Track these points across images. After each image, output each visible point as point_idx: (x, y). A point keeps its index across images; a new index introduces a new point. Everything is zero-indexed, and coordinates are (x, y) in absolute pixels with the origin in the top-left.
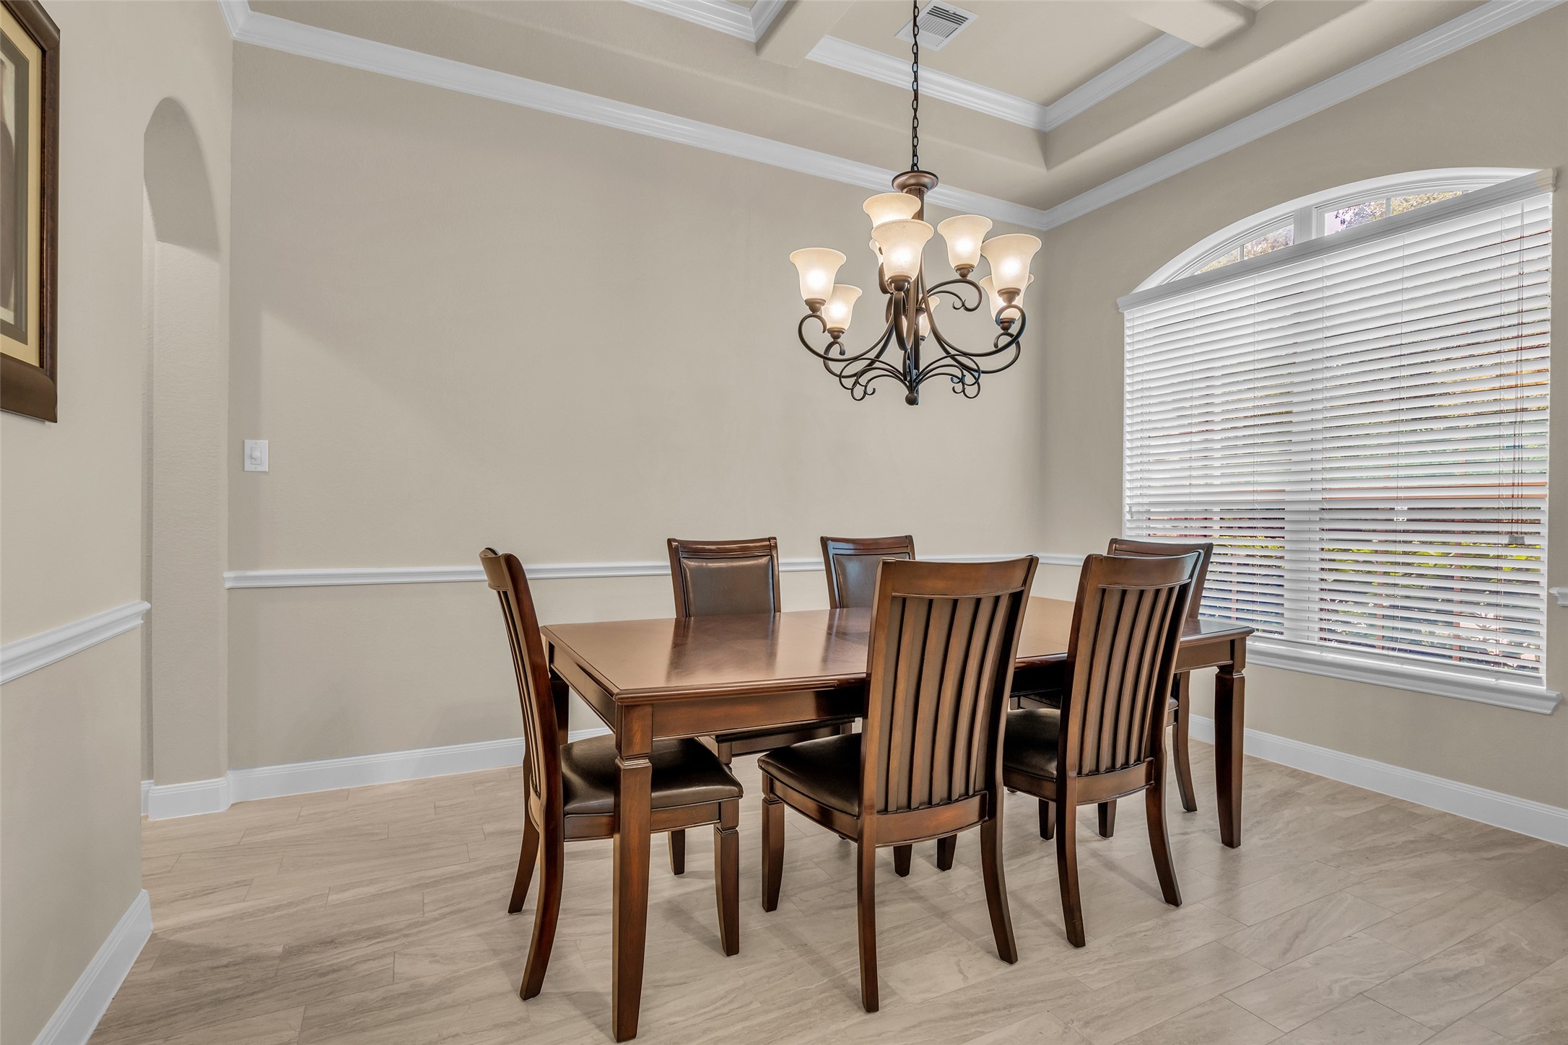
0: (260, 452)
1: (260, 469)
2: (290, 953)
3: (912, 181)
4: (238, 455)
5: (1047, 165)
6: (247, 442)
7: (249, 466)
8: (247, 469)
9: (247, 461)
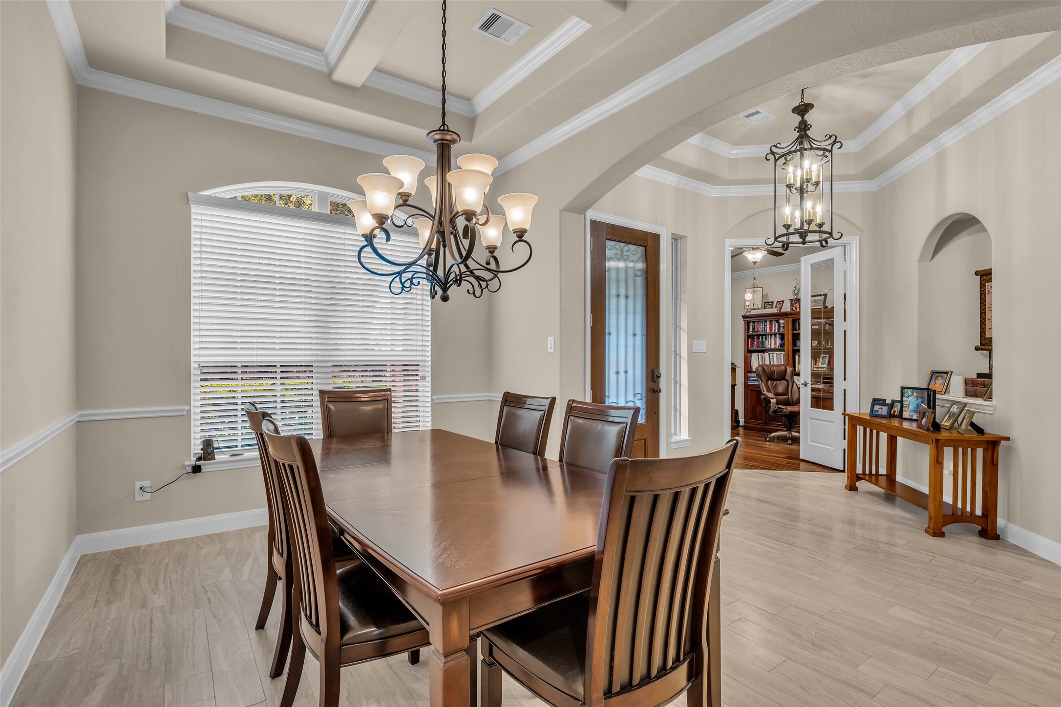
3: (440, 136)
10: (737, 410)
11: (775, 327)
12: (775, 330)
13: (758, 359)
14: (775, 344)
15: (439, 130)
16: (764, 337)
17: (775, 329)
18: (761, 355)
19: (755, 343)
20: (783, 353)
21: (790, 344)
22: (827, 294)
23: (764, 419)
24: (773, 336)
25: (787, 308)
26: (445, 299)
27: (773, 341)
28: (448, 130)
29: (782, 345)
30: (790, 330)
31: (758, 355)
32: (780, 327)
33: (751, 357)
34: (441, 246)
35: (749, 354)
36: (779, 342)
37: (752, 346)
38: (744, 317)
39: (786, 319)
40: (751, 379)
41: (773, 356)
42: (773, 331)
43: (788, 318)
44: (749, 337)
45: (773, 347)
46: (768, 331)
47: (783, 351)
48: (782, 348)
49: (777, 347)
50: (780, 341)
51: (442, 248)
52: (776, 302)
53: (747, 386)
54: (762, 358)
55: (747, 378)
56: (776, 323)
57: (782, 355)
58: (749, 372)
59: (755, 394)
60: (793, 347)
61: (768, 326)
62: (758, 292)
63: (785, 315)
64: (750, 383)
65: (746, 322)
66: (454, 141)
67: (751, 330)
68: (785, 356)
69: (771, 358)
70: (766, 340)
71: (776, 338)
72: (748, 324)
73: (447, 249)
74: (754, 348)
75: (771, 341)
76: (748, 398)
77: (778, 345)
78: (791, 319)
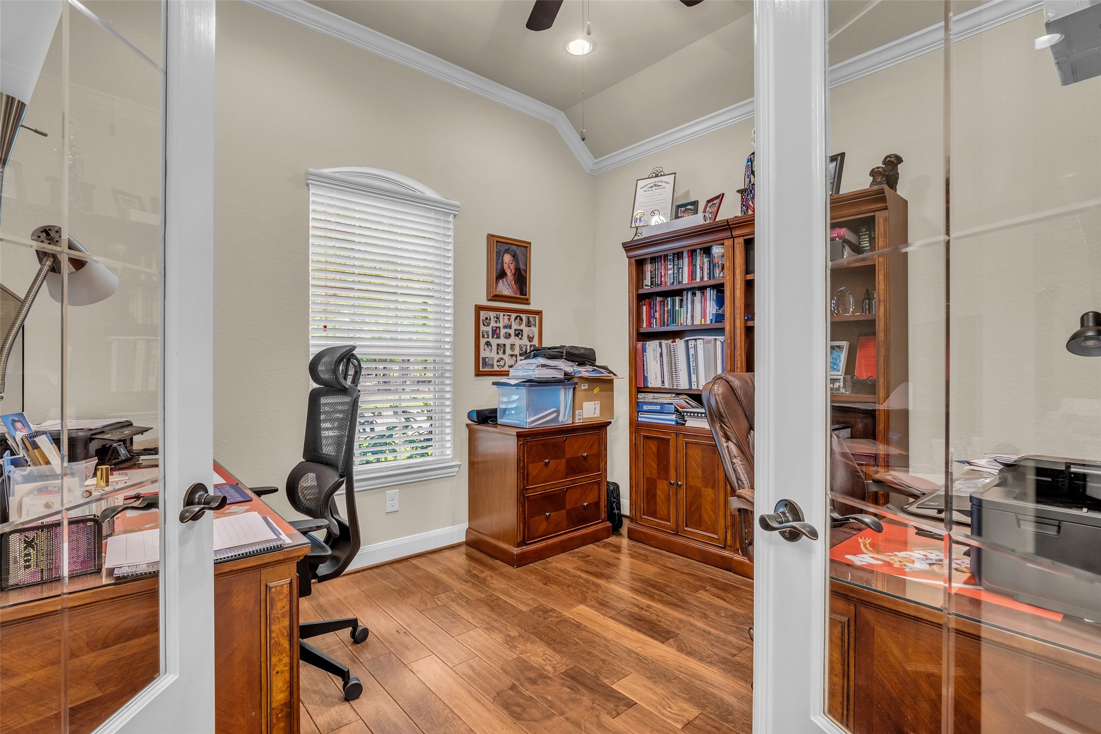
10: (616, 486)
11: (702, 269)
12: (702, 278)
13: (661, 355)
14: (704, 315)
16: (677, 299)
17: (702, 276)
18: (668, 347)
19: (657, 315)
20: (721, 338)
21: (738, 311)
22: (843, 155)
23: (673, 517)
24: (698, 294)
25: (730, 210)
27: (698, 306)
29: (720, 318)
30: (738, 272)
31: (661, 346)
32: (714, 266)
33: (644, 350)
35: (640, 345)
36: (711, 308)
37: (650, 324)
38: (629, 247)
39: (728, 243)
40: (645, 408)
41: (695, 347)
42: (698, 280)
43: (733, 237)
44: (642, 298)
45: (697, 322)
46: (685, 281)
47: (721, 331)
48: (718, 325)
49: (708, 322)
50: (715, 307)
52: (705, 202)
53: (636, 427)
54: (670, 352)
55: (636, 407)
56: (706, 260)
57: (718, 343)
58: (640, 390)
59: (653, 446)
60: (746, 321)
61: (686, 269)
62: (663, 184)
63: (728, 227)
64: (643, 418)
65: (633, 259)
67: (648, 281)
68: (725, 346)
69: (692, 351)
70: (681, 306)
71: (706, 300)
72: (640, 264)
74: (656, 328)
75: (693, 309)
76: (637, 457)
77: (709, 317)
78: (741, 240)
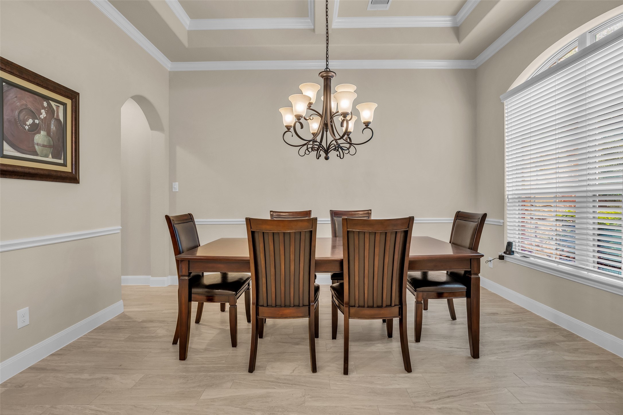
0: (176, 186)
1: (176, 191)
2: (143, 322)
3: (325, 75)
4: (171, 187)
5: (459, 42)
6: (173, 183)
7: (173, 190)
8: (173, 191)
9: (173, 189)
15: (325, 71)
26: (327, 158)
28: (330, 71)
34: (325, 131)
51: (325, 132)
66: (332, 77)
73: (328, 132)
